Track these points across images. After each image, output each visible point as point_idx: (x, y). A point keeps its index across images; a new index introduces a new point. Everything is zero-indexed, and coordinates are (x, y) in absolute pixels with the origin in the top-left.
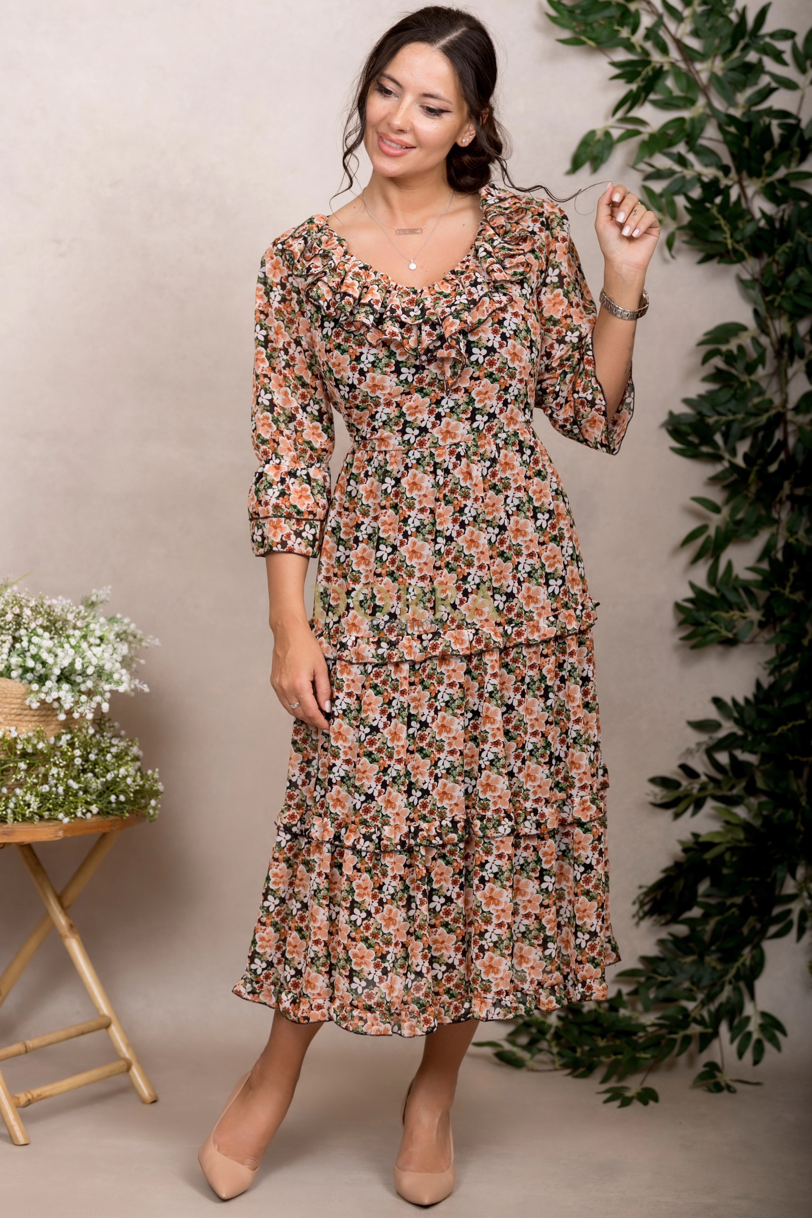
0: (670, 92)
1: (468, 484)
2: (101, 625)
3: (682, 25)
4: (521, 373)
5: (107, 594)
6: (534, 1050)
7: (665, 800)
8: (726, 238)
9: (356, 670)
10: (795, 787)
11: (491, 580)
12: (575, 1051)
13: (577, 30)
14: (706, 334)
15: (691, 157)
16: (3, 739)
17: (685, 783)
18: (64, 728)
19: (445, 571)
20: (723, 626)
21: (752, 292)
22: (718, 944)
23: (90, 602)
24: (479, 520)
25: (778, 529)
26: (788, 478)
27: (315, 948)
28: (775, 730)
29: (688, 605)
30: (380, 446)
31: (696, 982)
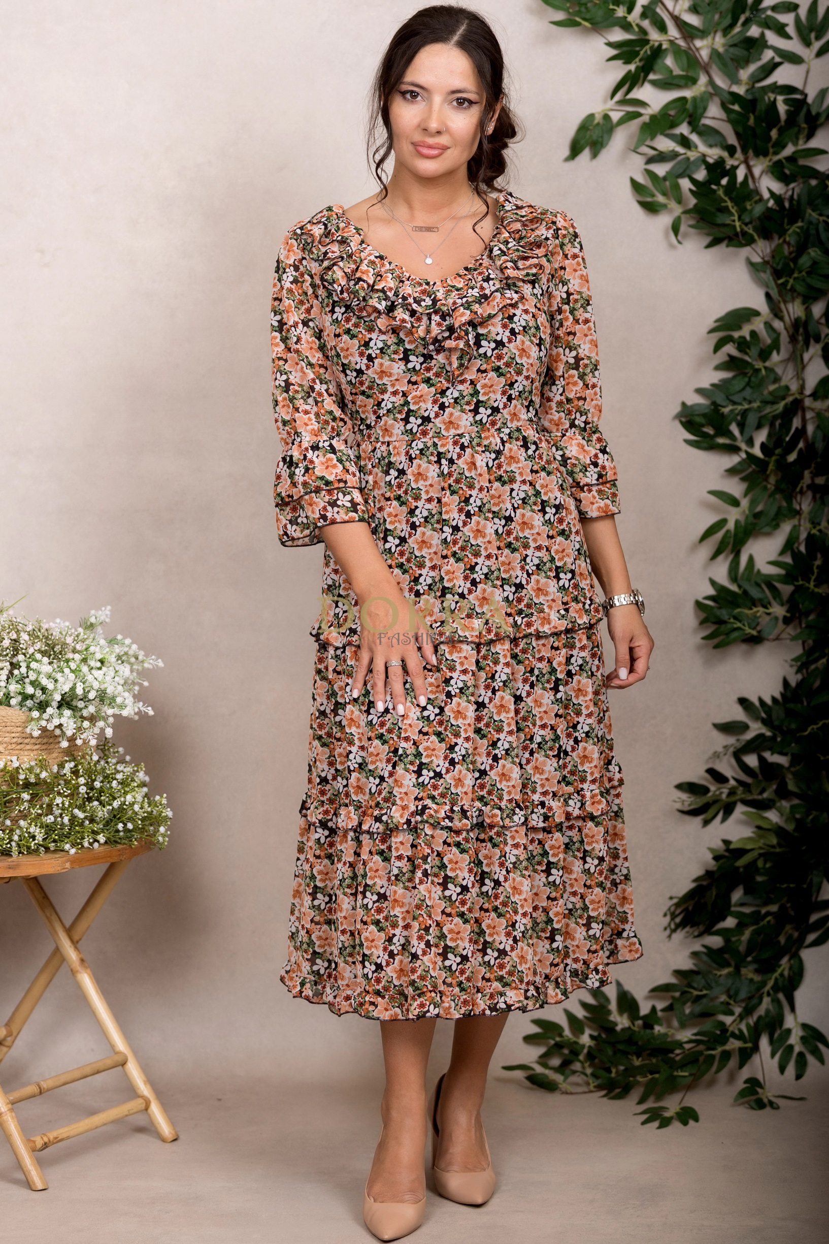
0: (670, 71)
1: (473, 474)
2: (101, 647)
4: (528, 370)
5: (106, 615)
6: (567, 1072)
7: (693, 807)
8: (734, 221)
11: (499, 570)
12: (610, 1072)
13: (571, 11)
14: (717, 321)
15: (694, 138)
16: (4, 769)
17: (713, 788)
18: (67, 756)
19: (452, 560)
20: (746, 623)
21: (762, 275)
22: (754, 955)
23: (89, 624)
24: (485, 510)
25: (799, 521)
26: (808, 467)
28: (806, 730)
29: (710, 603)
30: (383, 436)
31: (732, 995)
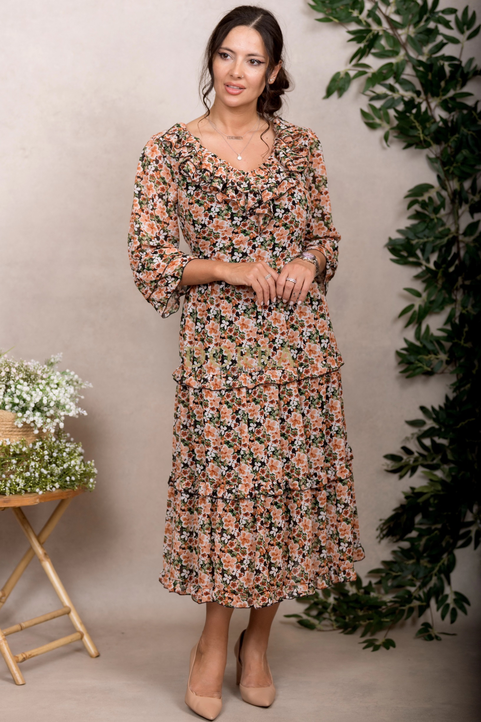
0: (383, 48)
2: (57, 376)
3: (390, 8)
4: (301, 224)
5: (60, 358)
6: (321, 618)
7: (394, 468)
8: (419, 134)
9: (215, 394)
10: (470, 458)
11: (288, 341)
12: (345, 618)
13: (327, 13)
14: (410, 191)
15: (397, 86)
16: (2, 446)
17: (405, 457)
18: (38, 438)
20: (425, 364)
21: (436, 165)
22: (428, 552)
23: (50, 363)
24: (279, 306)
25: (456, 305)
26: (460, 275)
27: (203, 559)
28: (458, 425)
29: (404, 352)
31: (415, 575)
